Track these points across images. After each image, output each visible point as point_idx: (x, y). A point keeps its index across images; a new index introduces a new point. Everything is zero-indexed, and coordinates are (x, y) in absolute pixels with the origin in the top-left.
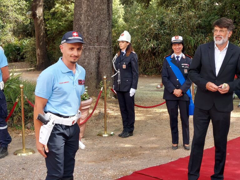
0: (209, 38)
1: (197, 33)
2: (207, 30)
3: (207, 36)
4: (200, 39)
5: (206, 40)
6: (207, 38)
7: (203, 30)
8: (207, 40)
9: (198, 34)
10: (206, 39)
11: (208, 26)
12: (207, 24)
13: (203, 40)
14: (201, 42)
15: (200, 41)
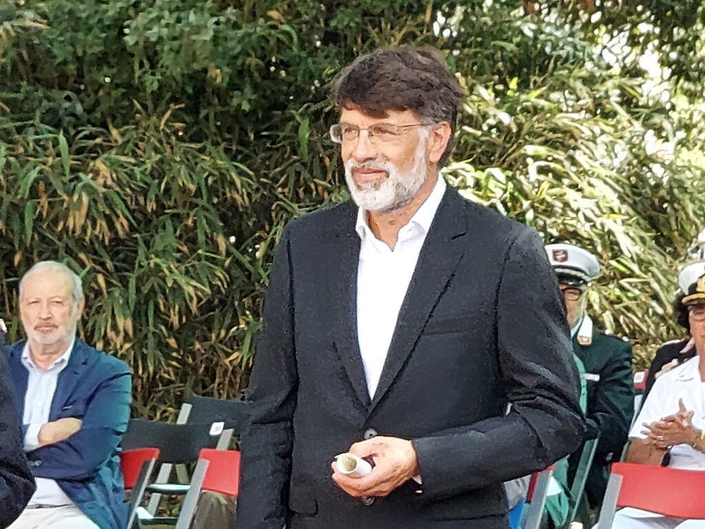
0: (112, 164)
1: (10, 125)
2: (97, 103)
3: (95, 152)
4: (34, 174)
5: (89, 189)
6: (99, 164)
7: (63, 101)
8: (98, 185)
9: (20, 130)
10: (86, 178)
11: (102, 60)
12: (93, 44)
13: (57, 184)
14: (44, 201)
15: (34, 193)
